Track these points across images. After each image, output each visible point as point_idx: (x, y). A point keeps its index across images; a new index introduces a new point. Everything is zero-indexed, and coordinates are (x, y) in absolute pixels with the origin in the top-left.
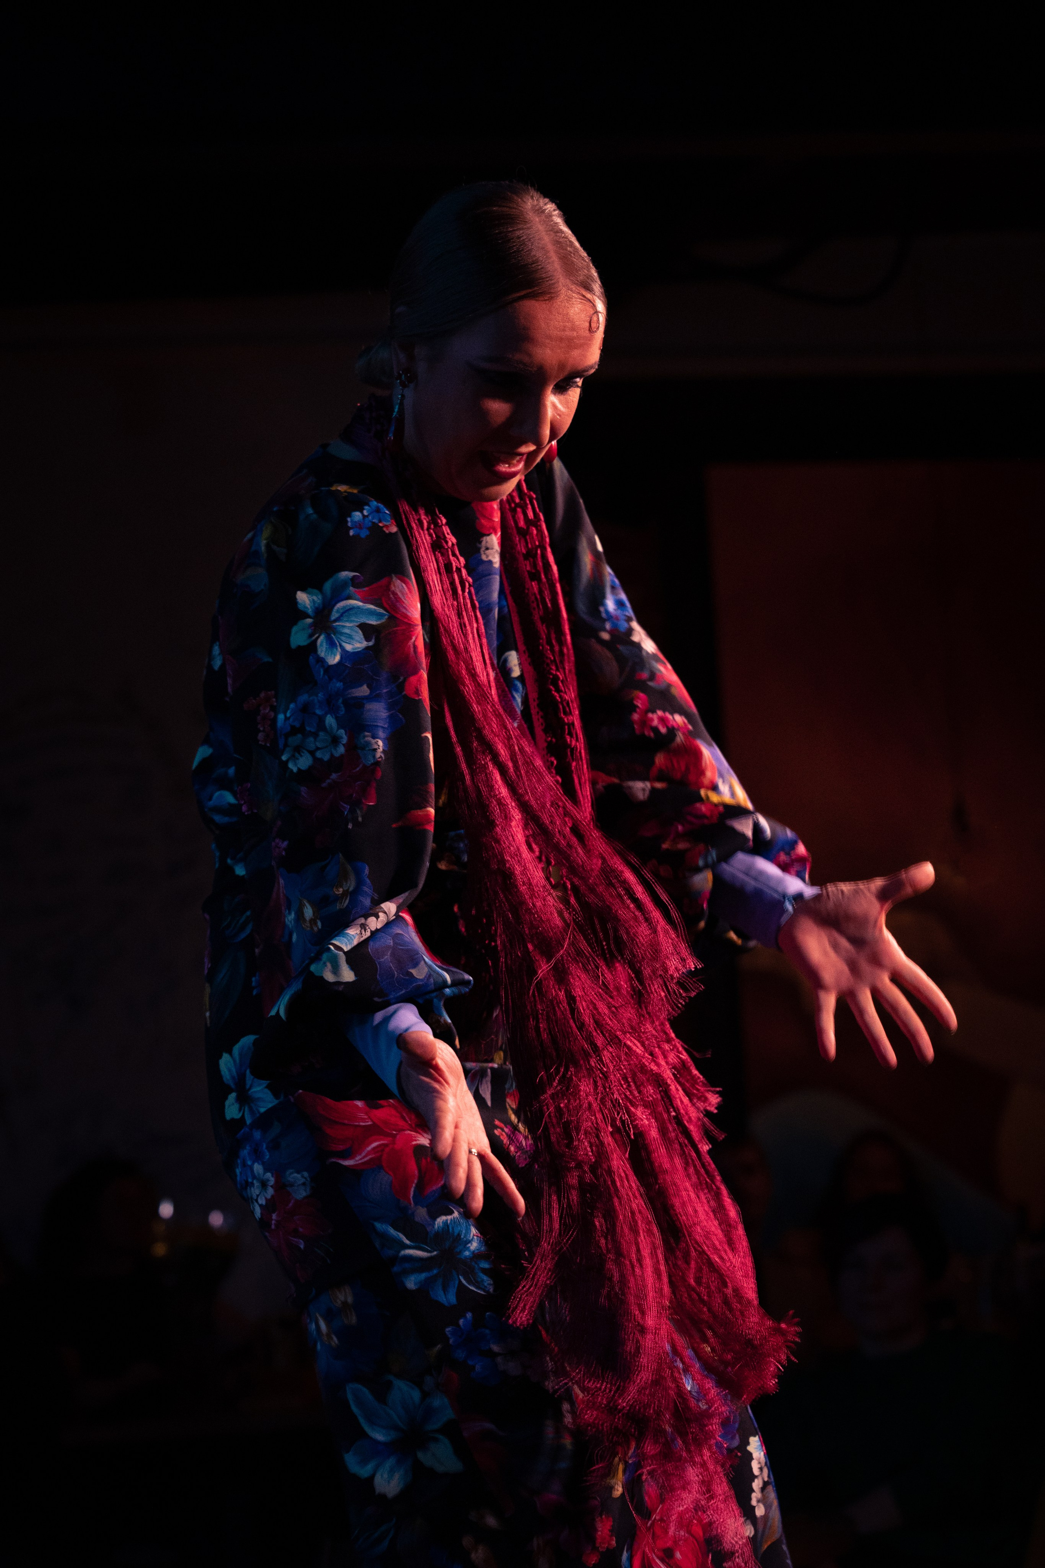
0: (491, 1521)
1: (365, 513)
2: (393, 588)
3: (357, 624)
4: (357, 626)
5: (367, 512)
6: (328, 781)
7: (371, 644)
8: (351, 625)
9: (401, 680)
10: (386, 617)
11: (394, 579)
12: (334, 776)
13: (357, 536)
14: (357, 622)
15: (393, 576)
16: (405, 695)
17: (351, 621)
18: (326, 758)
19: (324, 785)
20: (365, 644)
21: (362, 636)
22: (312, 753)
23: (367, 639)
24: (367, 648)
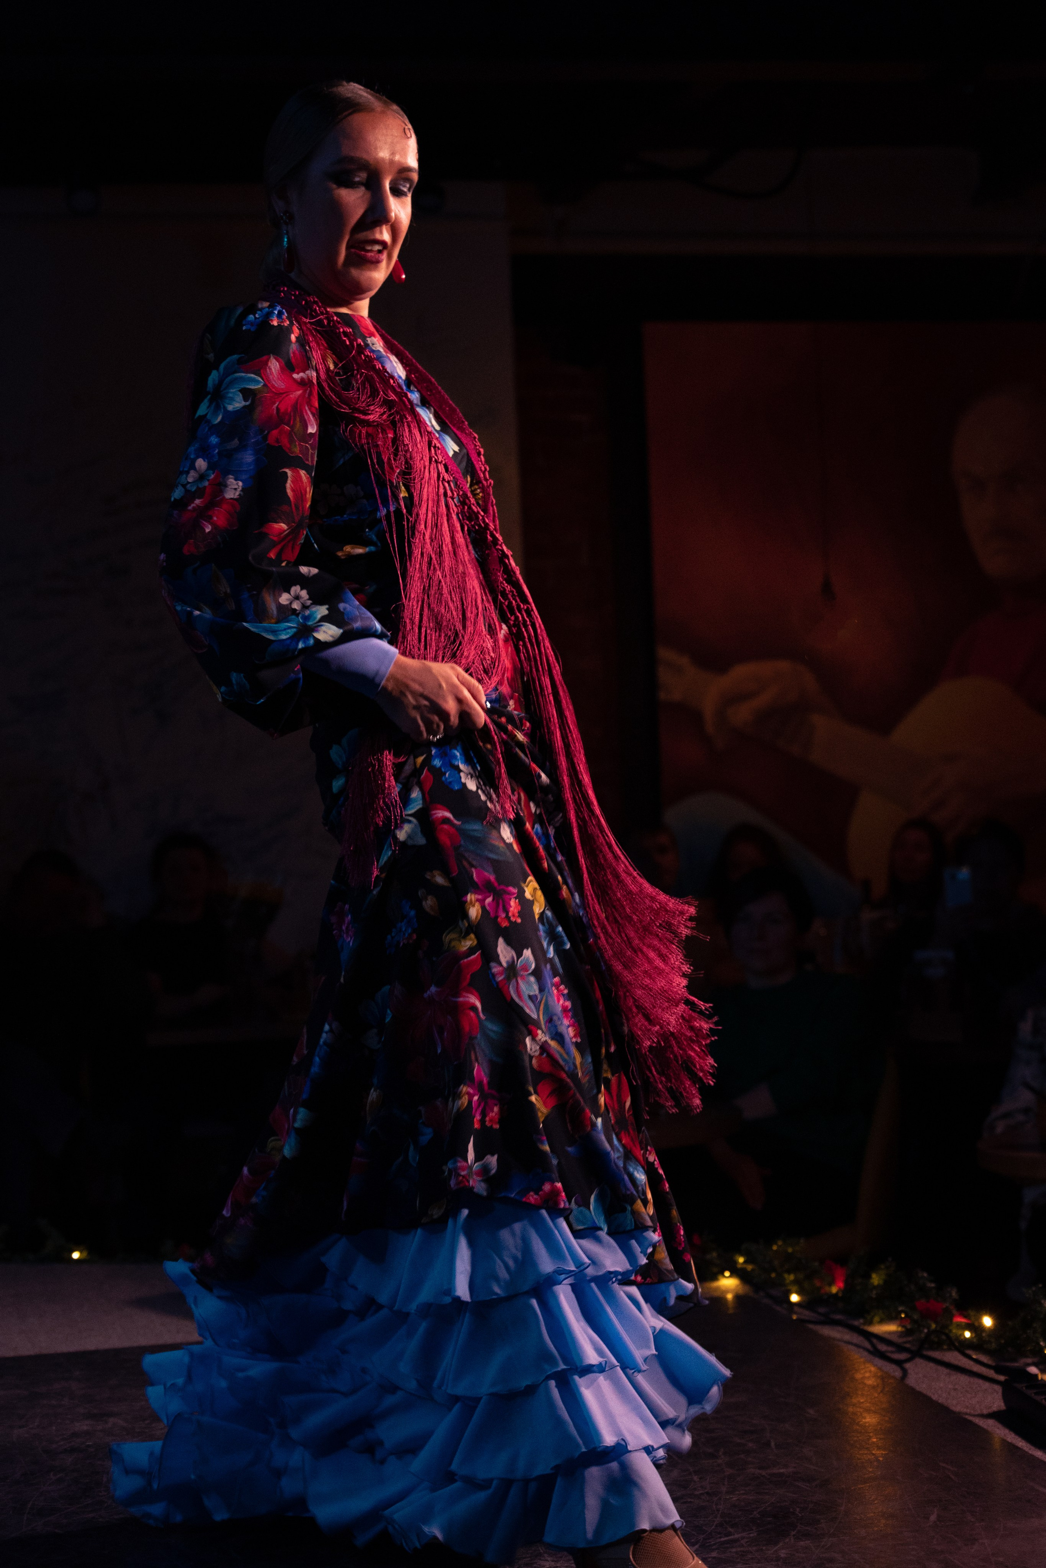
0: (440, 880)
1: (257, 316)
2: (270, 364)
3: (238, 389)
4: (239, 391)
5: (259, 315)
6: (193, 505)
7: (248, 403)
8: (234, 390)
9: (265, 433)
10: (262, 384)
11: (272, 357)
12: (197, 501)
13: (248, 331)
14: (239, 388)
15: (271, 355)
16: (268, 444)
17: (235, 388)
18: (194, 489)
19: (190, 508)
20: (244, 403)
21: (242, 398)
22: (184, 486)
23: (245, 400)
24: (245, 407)
